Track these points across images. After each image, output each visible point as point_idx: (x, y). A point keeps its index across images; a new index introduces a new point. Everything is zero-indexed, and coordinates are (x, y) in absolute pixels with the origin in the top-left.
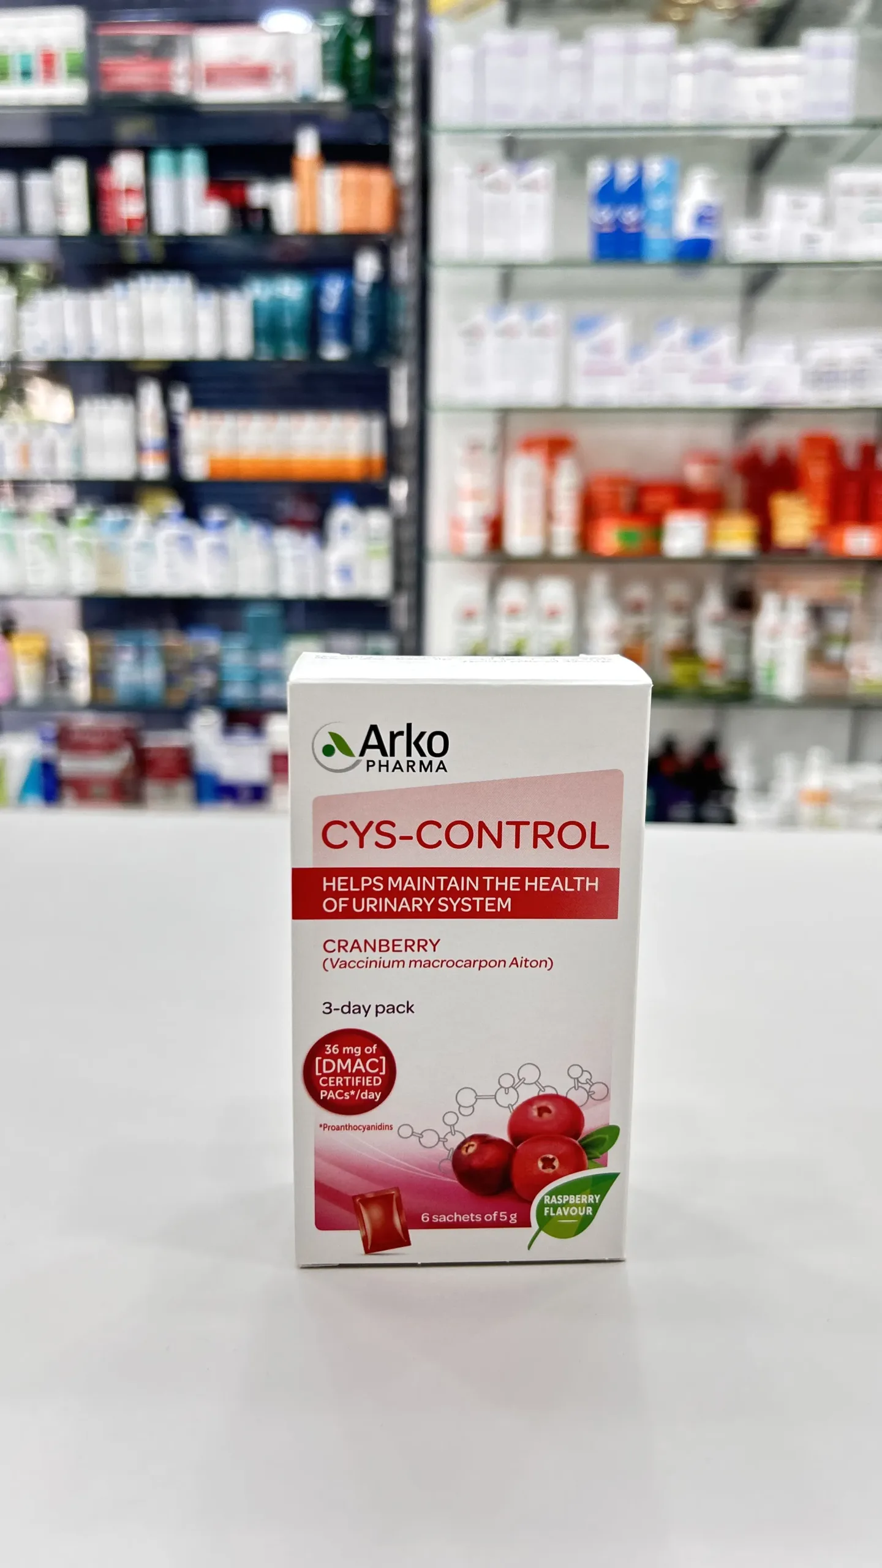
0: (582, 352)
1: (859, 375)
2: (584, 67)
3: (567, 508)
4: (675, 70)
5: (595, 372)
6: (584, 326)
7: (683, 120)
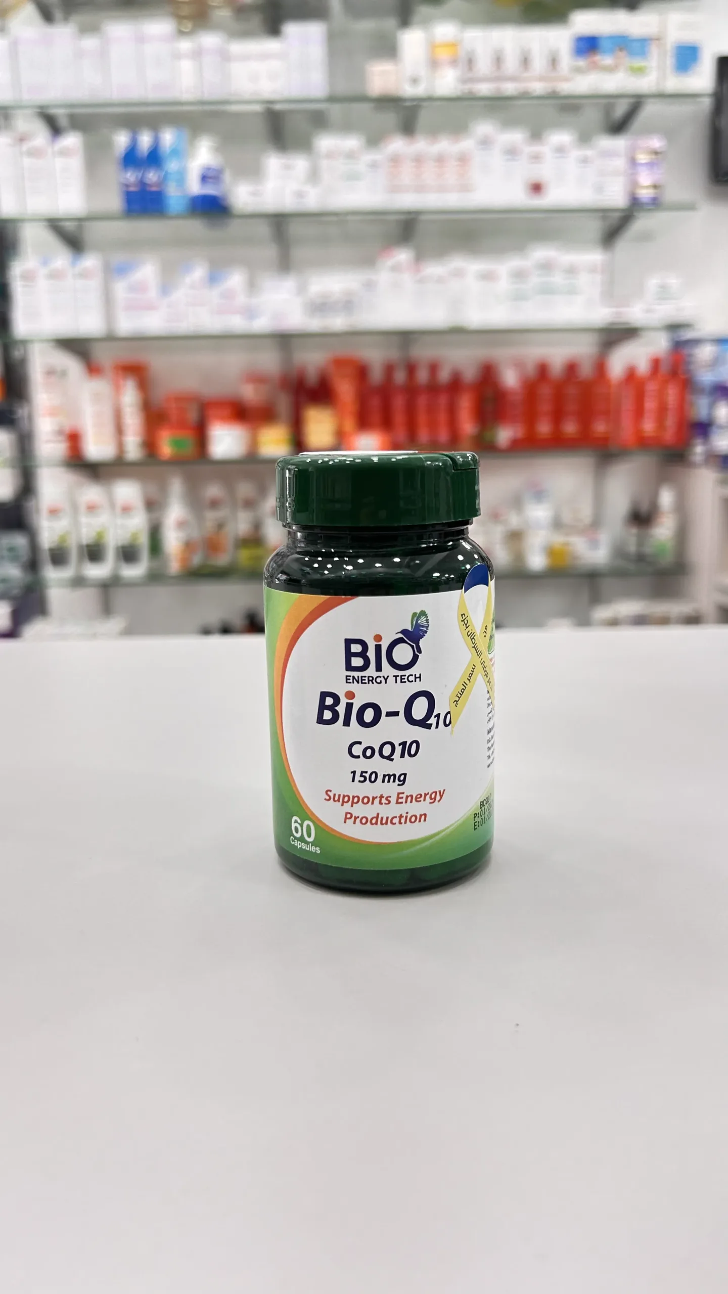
0: (120, 288)
1: (348, 304)
2: (103, 54)
3: (133, 422)
4: (177, 56)
5: (134, 307)
6: (122, 270)
7: (186, 96)
